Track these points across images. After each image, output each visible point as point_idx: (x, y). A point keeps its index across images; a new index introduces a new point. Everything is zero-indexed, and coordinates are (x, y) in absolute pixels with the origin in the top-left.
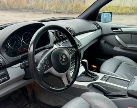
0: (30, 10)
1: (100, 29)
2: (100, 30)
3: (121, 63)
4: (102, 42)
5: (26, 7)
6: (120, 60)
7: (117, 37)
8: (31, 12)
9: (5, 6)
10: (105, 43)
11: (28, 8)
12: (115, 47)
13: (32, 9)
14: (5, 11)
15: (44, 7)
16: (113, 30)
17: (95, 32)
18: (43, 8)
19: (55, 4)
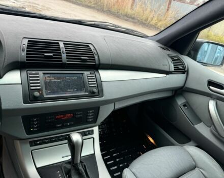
0: (131, 20)
1: (183, 73)
2: (184, 76)
3: (194, 168)
4: (180, 101)
5: (126, 14)
6: (194, 161)
7: (212, 105)
8: (130, 21)
9: (104, 5)
10: (185, 106)
11: (129, 16)
12: (202, 123)
13: (133, 18)
14: (101, 12)
15: (149, 19)
16: (211, 87)
17: (165, 75)
18: (148, 22)
19: (165, 20)
